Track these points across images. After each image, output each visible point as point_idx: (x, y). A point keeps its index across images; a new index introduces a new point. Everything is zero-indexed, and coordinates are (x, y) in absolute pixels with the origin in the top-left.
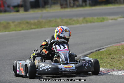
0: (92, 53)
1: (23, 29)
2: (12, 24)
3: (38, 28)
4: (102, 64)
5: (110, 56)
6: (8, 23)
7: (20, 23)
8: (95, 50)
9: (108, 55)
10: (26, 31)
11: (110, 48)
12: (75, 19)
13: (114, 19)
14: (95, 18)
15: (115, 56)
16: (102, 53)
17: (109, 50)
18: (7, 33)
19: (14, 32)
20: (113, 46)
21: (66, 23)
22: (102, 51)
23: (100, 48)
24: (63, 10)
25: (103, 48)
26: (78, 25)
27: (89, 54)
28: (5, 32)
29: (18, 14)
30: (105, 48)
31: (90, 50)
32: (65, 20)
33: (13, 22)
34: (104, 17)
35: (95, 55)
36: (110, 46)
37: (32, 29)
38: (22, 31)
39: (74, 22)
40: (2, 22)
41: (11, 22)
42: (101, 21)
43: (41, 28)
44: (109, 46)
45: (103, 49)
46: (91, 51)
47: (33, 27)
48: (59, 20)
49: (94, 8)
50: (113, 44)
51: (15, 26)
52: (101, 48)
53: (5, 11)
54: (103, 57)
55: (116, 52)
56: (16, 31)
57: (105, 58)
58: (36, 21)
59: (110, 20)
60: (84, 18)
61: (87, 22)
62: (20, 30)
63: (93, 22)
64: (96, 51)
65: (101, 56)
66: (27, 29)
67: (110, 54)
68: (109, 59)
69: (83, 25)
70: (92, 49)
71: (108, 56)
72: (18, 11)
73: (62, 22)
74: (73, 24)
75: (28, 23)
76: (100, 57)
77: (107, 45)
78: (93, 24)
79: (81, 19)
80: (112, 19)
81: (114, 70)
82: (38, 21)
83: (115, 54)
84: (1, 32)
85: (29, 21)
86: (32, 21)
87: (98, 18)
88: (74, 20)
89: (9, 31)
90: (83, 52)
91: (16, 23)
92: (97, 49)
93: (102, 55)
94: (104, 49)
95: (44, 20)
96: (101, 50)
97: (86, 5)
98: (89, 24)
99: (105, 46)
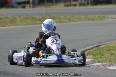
0: (92, 48)
1: (28, 24)
2: (18, 19)
4: (102, 59)
6: (15, 18)
7: (26, 19)
8: (95, 46)
9: (108, 51)
10: (31, 26)
11: (110, 45)
12: (77, 16)
13: (114, 18)
14: (97, 16)
15: (114, 52)
17: (108, 46)
18: (13, 27)
19: (20, 26)
20: (112, 43)
21: (69, 19)
22: (102, 47)
23: (100, 44)
24: (66, 8)
25: (102, 44)
26: (80, 22)
27: (90, 49)
28: (12, 26)
29: (24, 9)
30: (105, 44)
31: (91, 45)
32: (68, 17)
33: (20, 17)
34: (104, 16)
35: (95, 51)
36: (110, 43)
38: (28, 26)
39: (76, 19)
40: (9, 16)
41: (17, 17)
42: (102, 19)
44: (109, 42)
45: (103, 45)
46: (91, 47)
47: (38, 22)
48: (62, 17)
49: (95, 7)
50: (113, 41)
51: (21, 20)
52: (101, 44)
53: (12, 7)
54: (103, 53)
55: (115, 48)
56: (22, 25)
57: (105, 53)
58: (41, 17)
59: (110, 19)
60: (86, 16)
61: (88, 19)
62: (26, 25)
63: (94, 20)
64: (97, 46)
66: (32, 24)
67: (110, 50)
68: (108, 55)
69: (85, 22)
70: (92, 45)
71: (107, 52)
72: (24, 7)
73: (65, 19)
74: (75, 21)
75: (33, 18)
76: (100, 52)
77: (107, 42)
79: (83, 16)
80: (112, 18)
81: (112, 65)
82: (43, 17)
83: (114, 50)
84: (8, 26)
85: (34, 16)
86: (37, 17)
87: (98, 17)
88: (76, 18)
90: (84, 47)
91: (22, 18)
92: (97, 45)
93: (102, 51)
94: (104, 45)
96: (101, 46)
97: (88, 4)
98: (90, 22)
99: (105, 42)
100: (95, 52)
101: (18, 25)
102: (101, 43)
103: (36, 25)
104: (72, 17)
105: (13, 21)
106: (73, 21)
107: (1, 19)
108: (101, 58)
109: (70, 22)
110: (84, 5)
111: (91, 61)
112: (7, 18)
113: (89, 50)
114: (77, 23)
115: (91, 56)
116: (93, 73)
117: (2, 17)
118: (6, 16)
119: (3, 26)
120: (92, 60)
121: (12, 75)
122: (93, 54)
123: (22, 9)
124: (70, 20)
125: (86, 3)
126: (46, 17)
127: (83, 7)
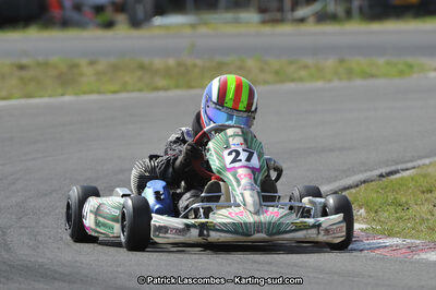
0: (364, 182)
1: (124, 88)
2: (88, 71)
3: (177, 87)
4: (402, 224)
5: (429, 195)
6: (74, 66)
7: (115, 68)
8: (378, 172)
9: (423, 192)
10: (136, 95)
11: (430, 170)
12: (309, 61)
14: (381, 61)
16: (402, 183)
17: (425, 176)
18: (67, 98)
19: (94, 97)
21: (277, 73)
22: (402, 179)
23: (393, 168)
24: (267, 29)
25: (404, 166)
26: (319, 84)
27: (357, 186)
28: (63, 95)
29: (109, 33)
30: (414, 168)
31: (361, 172)
32: (275, 64)
33: (92, 63)
34: (411, 60)
35: (377, 192)
36: (431, 163)
37: (156, 89)
38: (123, 95)
39: (303, 73)
40: (54, 59)
41: (83, 62)
42: (401, 73)
43: (190, 87)
44: (427, 161)
45: (407, 169)
46: (361, 177)
47: (161, 82)
48: (251, 63)
49: (376, 27)
51: (98, 74)
52: (399, 167)
53: (65, 24)
54: (404, 200)
56: (99, 92)
57: (411, 202)
58: (171, 62)
59: (432, 72)
60: (342, 61)
61: (350, 74)
62: (115, 92)
63: (372, 76)
64: (381, 176)
65: (398, 196)
66: (140, 90)
67: (431, 191)
68: (425, 208)
69: (336, 83)
70: (366, 171)
71: (422, 196)
73: (262, 70)
74: (301, 80)
75: (142, 67)
76: (395, 198)
77: (420, 158)
78: (370, 82)
79: (330, 63)
82: (179, 65)
84: (50, 96)
85: (146, 60)
86: (158, 63)
87: (388, 63)
88: (306, 67)
89: (76, 94)
90: (336, 179)
91: (101, 67)
92: (384, 170)
93: (402, 192)
94: (408, 172)
95: (199, 62)
96: (398, 176)
97: (349, 14)
98: (359, 82)
99: (412, 161)
100: (375, 196)
101: (84, 93)
102: (397, 164)
103: (154, 94)
104: (291, 63)
105: (67, 78)
106: (293, 80)
107: (22, 67)
108: (397, 219)
109: (282, 81)
110: (333, 18)
111: (362, 230)
112: (45, 65)
113: (353, 191)
114: (308, 85)
115: (362, 211)
116: (370, 276)
117: (25, 61)
118: (41, 59)
119: (29, 96)
120: (364, 226)
121: (64, 281)
122: (366, 205)
123: (100, 33)
124: (280, 76)
125: (340, 10)
126: (189, 61)
127: (329, 28)
